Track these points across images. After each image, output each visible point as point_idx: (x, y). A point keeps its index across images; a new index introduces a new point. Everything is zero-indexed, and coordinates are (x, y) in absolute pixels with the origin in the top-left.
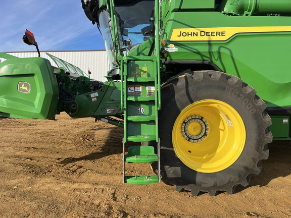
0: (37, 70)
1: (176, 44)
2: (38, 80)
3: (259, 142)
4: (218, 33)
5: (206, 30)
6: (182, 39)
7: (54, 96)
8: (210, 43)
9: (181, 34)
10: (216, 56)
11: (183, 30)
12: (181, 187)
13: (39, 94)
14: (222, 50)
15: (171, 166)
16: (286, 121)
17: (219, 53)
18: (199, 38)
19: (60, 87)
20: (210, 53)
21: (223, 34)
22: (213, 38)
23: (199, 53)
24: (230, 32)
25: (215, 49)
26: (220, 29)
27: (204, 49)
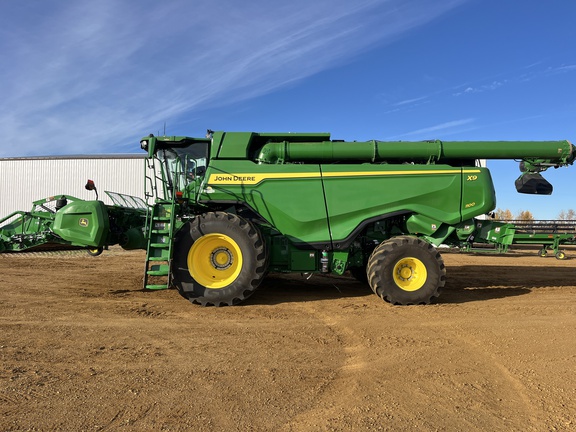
0: (94, 210)
1: (213, 187)
2: (94, 217)
3: (253, 265)
4: (249, 179)
5: (239, 175)
6: (218, 182)
7: (105, 228)
8: (242, 186)
9: (217, 179)
10: (249, 198)
11: (219, 175)
12: (193, 299)
13: (94, 228)
14: (254, 193)
15: (186, 282)
16: (312, 255)
17: (251, 194)
18: (232, 182)
19: (111, 222)
20: (243, 194)
21: (253, 179)
22: (245, 182)
23: (234, 195)
24: (259, 177)
25: (247, 191)
26: (251, 175)
27: (238, 191)
